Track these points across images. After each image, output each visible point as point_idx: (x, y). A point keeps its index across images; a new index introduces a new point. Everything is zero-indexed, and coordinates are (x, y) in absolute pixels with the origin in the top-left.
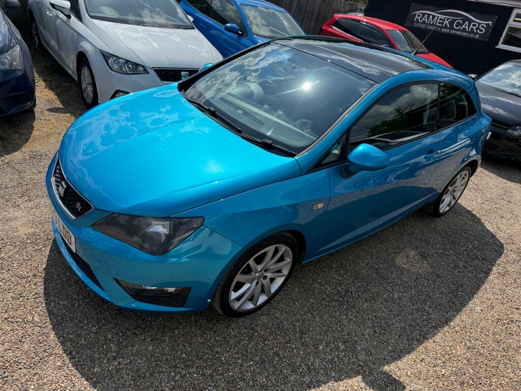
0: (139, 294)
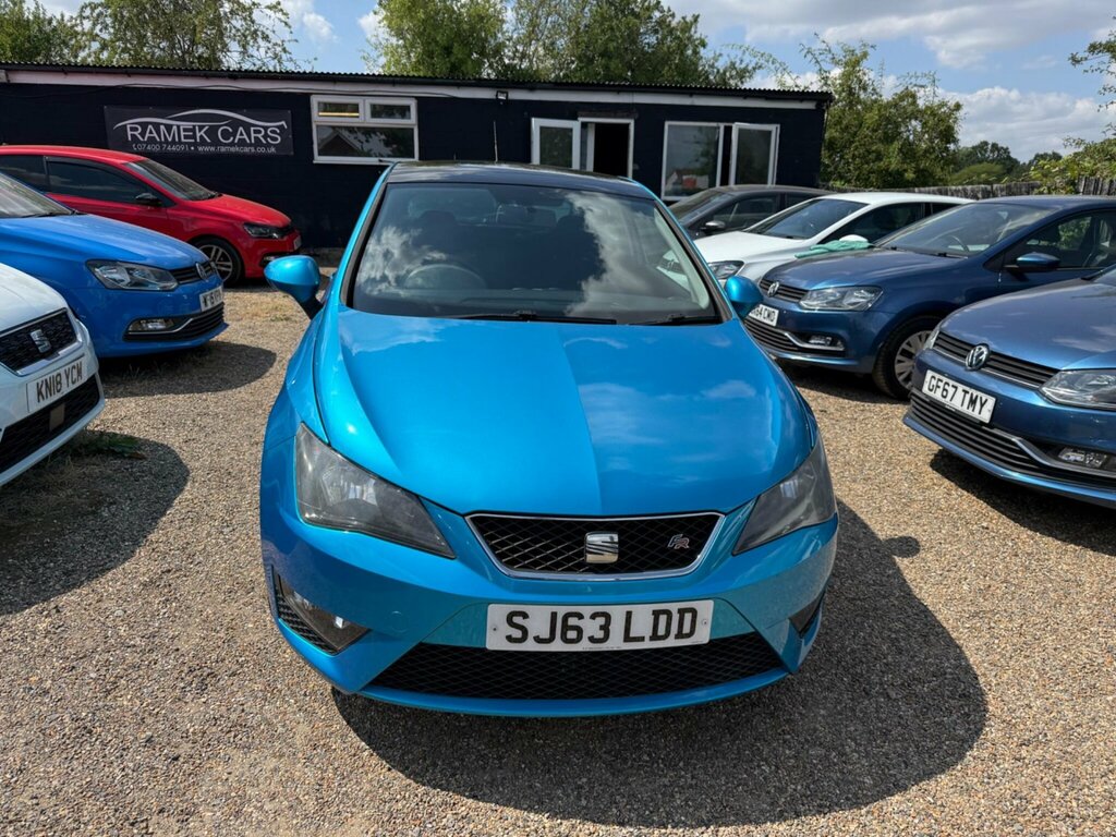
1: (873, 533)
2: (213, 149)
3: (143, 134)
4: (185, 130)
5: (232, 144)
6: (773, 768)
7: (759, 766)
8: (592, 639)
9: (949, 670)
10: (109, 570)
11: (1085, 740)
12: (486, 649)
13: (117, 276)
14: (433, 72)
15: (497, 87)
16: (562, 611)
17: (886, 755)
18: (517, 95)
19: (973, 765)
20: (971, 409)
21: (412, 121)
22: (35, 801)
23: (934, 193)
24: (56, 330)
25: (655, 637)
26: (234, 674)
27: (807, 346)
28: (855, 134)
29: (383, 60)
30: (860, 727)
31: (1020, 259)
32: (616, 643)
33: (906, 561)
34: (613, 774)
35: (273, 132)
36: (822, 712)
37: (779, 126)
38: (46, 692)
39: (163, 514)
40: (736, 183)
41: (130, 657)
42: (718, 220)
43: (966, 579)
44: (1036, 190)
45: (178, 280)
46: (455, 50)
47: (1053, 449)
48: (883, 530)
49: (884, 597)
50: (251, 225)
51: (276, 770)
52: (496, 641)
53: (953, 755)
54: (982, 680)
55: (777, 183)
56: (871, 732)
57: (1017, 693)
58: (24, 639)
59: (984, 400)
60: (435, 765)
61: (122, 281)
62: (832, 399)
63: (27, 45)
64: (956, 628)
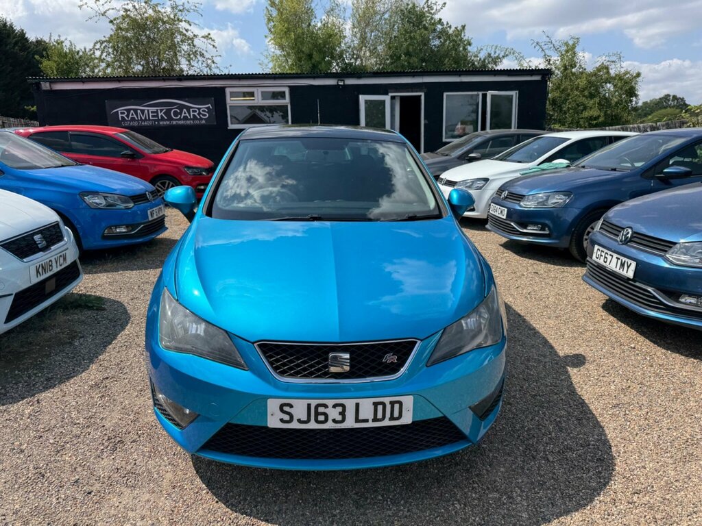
0: (483, 411)
1: (556, 352)
2: (168, 123)
3: (128, 116)
4: (152, 112)
5: (180, 119)
6: (462, 505)
7: (453, 504)
8: (334, 421)
9: (593, 442)
10: (72, 377)
11: (680, 491)
12: (268, 427)
13: (97, 201)
14: (302, 70)
15: (338, 77)
16: (314, 403)
17: (540, 499)
18: (350, 82)
19: (598, 506)
20: (621, 270)
21: (287, 101)
22: (3, 517)
23: (619, 130)
24: (51, 234)
25: (375, 419)
26: (134, 441)
27: (525, 231)
28: (569, 95)
29: (271, 65)
30: (525, 480)
31: (665, 170)
32: (350, 423)
33: (575, 370)
34: (357, 508)
35: (204, 111)
36: (502, 469)
37: (517, 92)
38: (22, 451)
39: (110, 343)
40: (491, 129)
41: (76, 431)
42: (476, 152)
43: (614, 382)
44: (685, 125)
45: (134, 202)
46: (314, 56)
47: (675, 295)
48: (563, 349)
49: (556, 394)
50: (189, 167)
51: (148, 501)
52: (274, 422)
53: (586, 499)
54: (614, 449)
55: (518, 128)
56: (532, 483)
57: (637, 458)
58: (16, 419)
59: (629, 264)
60: (245, 499)
61: (101, 204)
62: (543, 265)
63: (65, 67)
64: (602, 415)
